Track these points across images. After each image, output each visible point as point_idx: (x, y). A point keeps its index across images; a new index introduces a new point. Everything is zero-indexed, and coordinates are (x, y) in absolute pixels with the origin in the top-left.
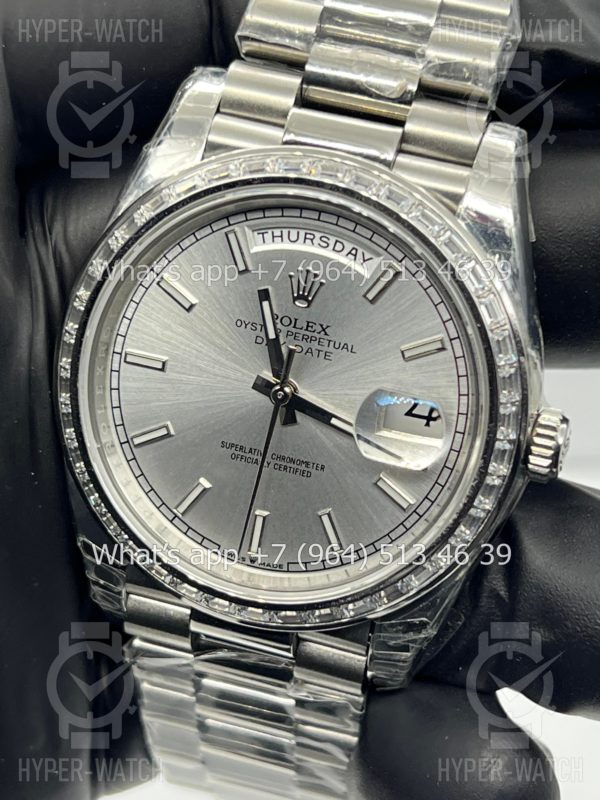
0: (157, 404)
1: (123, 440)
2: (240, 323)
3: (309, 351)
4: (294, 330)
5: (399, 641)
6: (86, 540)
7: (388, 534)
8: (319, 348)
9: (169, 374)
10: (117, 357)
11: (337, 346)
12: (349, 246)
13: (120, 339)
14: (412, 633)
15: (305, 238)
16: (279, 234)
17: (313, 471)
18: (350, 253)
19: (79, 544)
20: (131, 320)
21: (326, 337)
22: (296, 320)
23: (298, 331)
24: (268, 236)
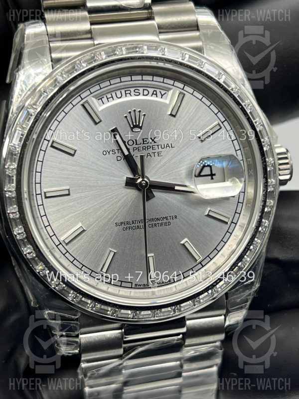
0: (71, 215)
1: (57, 243)
2: (105, 153)
3: (148, 155)
4: (137, 146)
5: (242, 298)
6: (50, 311)
7: (222, 240)
8: (154, 151)
9: (73, 195)
10: (39, 197)
11: (163, 147)
12: (151, 90)
13: (38, 186)
14: (248, 291)
15: (126, 94)
16: (111, 96)
17: (171, 221)
18: (153, 94)
19: (46, 316)
20: (41, 172)
21: (155, 144)
22: (136, 140)
23: (140, 146)
24: (105, 99)
